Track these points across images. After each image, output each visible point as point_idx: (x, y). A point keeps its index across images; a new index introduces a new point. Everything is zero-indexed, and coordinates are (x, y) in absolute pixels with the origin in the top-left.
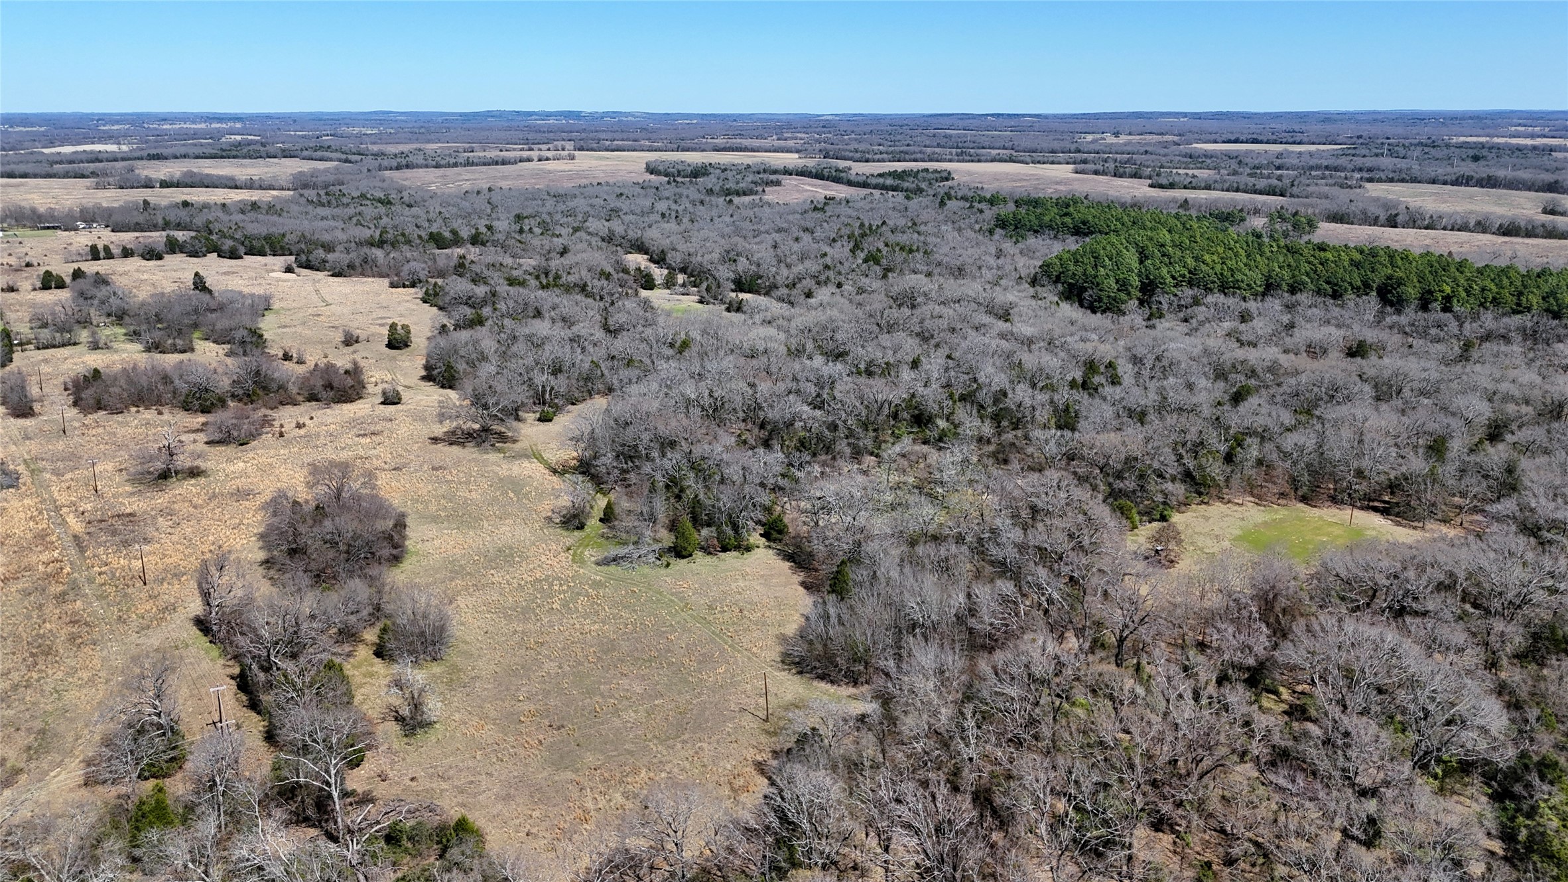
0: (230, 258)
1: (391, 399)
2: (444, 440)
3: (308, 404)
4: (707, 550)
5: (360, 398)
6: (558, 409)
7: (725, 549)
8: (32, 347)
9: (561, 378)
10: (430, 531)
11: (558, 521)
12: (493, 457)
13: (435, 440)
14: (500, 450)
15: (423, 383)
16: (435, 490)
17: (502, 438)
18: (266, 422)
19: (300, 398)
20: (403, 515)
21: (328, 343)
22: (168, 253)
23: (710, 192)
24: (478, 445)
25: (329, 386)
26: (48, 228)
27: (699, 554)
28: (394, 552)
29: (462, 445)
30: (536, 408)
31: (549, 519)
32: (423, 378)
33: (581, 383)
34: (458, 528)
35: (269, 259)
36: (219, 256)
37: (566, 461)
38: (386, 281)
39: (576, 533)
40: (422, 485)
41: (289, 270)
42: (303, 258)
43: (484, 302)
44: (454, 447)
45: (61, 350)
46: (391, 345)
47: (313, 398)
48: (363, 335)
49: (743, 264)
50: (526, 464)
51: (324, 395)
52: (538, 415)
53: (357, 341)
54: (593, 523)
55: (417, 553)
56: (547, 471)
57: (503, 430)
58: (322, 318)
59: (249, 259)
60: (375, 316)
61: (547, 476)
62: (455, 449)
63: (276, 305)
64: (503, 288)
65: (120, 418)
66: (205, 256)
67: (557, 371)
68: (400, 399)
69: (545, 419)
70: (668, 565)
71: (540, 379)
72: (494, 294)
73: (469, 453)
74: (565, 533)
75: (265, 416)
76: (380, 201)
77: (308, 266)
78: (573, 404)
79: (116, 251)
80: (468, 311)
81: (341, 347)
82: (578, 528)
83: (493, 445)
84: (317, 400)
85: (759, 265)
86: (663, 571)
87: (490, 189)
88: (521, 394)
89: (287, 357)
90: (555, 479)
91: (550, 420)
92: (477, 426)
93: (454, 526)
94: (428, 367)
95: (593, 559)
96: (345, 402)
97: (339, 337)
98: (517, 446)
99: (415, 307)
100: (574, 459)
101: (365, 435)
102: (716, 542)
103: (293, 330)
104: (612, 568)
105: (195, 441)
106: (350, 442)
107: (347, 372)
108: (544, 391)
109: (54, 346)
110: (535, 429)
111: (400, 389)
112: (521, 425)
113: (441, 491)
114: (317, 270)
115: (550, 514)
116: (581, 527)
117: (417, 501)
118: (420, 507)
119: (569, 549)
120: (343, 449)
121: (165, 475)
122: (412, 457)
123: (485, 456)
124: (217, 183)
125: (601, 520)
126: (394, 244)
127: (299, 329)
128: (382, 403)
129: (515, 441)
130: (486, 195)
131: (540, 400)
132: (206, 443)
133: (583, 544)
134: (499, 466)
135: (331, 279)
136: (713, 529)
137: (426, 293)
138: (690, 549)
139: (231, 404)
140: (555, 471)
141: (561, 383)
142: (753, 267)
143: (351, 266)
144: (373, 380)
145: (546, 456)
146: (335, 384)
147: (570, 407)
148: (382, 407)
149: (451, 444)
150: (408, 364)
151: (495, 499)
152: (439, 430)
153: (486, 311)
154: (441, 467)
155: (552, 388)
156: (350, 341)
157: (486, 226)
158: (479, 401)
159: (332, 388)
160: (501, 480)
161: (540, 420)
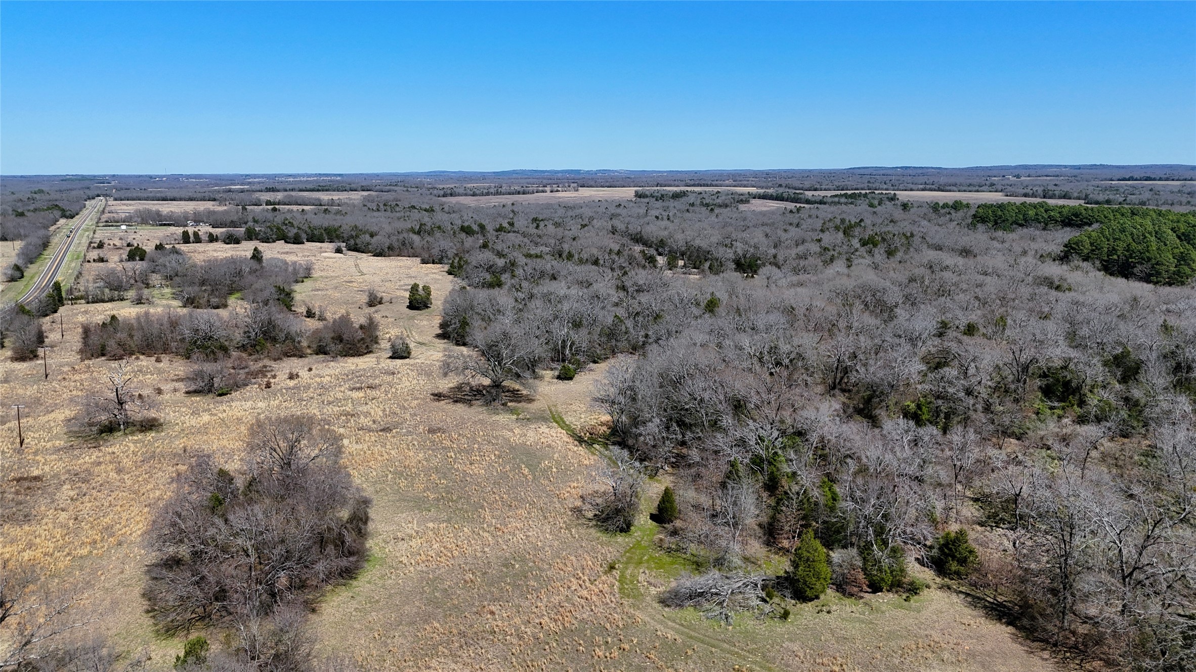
0: (294, 243)
1: (400, 353)
2: (449, 397)
3: (315, 357)
4: (843, 586)
5: (370, 352)
6: (580, 366)
7: (875, 588)
8: (83, 301)
9: (583, 332)
10: (408, 522)
11: (590, 515)
12: (503, 418)
13: (438, 396)
14: (512, 411)
15: (438, 341)
16: (427, 460)
17: (516, 396)
18: (262, 372)
19: (309, 351)
20: (366, 502)
21: (353, 304)
22: (246, 240)
23: (692, 205)
24: (487, 404)
25: (339, 339)
26: (165, 225)
27: (830, 595)
28: (344, 563)
29: (469, 403)
30: (554, 365)
31: (577, 511)
32: (438, 336)
33: (604, 339)
34: (448, 521)
35: (325, 245)
36: (286, 242)
37: (593, 427)
38: (419, 259)
39: (620, 539)
40: (411, 454)
41: (339, 251)
42: (352, 242)
43: (504, 270)
44: (459, 405)
45: (105, 305)
46: (412, 306)
47: (321, 350)
48: (386, 297)
49: (740, 248)
50: (544, 429)
51: (332, 347)
52: (557, 373)
53: (380, 303)
54: (643, 521)
55: (383, 562)
56: (571, 440)
57: (517, 387)
58: (355, 284)
59: (308, 245)
60: (402, 283)
61: (571, 446)
62: (460, 408)
63: (315, 274)
64: (522, 260)
65: (114, 364)
66: (274, 242)
67: (577, 325)
68: (409, 353)
69: (565, 376)
70: (785, 615)
71: (561, 331)
72: (513, 264)
73: (475, 413)
74: (604, 538)
75: (265, 367)
76: (426, 210)
77: (356, 249)
78: (595, 362)
79: (204, 237)
80: (488, 277)
81: (364, 307)
82: (622, 530)
83: (504, 405)
84: (325, 353)
85: (755, 247)
86: (780, 628)
87: (513, 204)
88: (538, 349)
89: (310, 314)
90: (582, 450)
91: (571, 378)
92: (487, 382)
93: (444, 516)
94: (443, 326)
95: (653, 591)
96: (353, 356)
97: (364, 299)
98: (533, 407)
99: (440, 277)
100: (602, 424)
101: (360, 388)
102: (861, 576)
103: (324, 293)
104: (689, 613)
105: (175, 390)
106: (340, 395)
107: (362, 327)
108: (564, 347)
109: (103, 301)
110: (553, 388)
111: (412, 345)
112: (537, 382)
113: (435, 462)
114: (363, 252)
115: (579, 503)
116: (626, 528)
117: (401, 474)
118: (403, 483)
119: (612, 568)
120: (329, 403)
121: (110, 429)
122: (408, 416)
123: (495, 418)
124: (307, 202)
125: (653, 517)
126: (430, 233)
127: (329, 292)
128: (390, 358)
129: (530, 400)
130: (510, 208)
131: (558, 355)
132: (187, 393)
133: (633, 557)
134: (511, 430)
135: (372, 258)
136: (854, 551)
137: (452, 265)
138: (818, 586)
139: (235, 354)
140: (580, 440)
141: (581, 338)
142: (752, 250)
143: (390, 248)
144: (388, 336)
145: (568, 419)
146: (345, 337)
147: (592, 365)
148: (388, 360)
149: (456, 401)
150: (425, 323)
151: (504, 476)
152: (446, 384)
153: (505, 277)
154: (439, 429)
155: (573, 344)
156: (374, 301)
157: (509, 223)
158: (491, 353)
159: (341, 341)
160: (512, 448)
161: (559, 378)
